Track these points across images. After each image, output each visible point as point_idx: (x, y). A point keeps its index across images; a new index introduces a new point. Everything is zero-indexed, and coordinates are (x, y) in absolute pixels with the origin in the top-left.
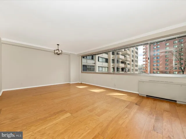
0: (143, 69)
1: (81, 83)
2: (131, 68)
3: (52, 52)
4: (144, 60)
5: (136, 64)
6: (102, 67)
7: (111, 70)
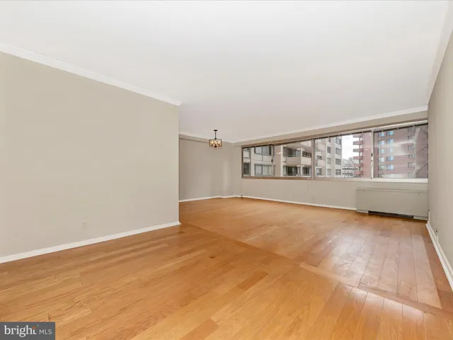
0: (353, 169)
1: (242, 198)
2: (324, 167)
3: (206, 142)
4: (357, 147)
5: (337, 156)
6: (262, 165)
7: (282, 173)
